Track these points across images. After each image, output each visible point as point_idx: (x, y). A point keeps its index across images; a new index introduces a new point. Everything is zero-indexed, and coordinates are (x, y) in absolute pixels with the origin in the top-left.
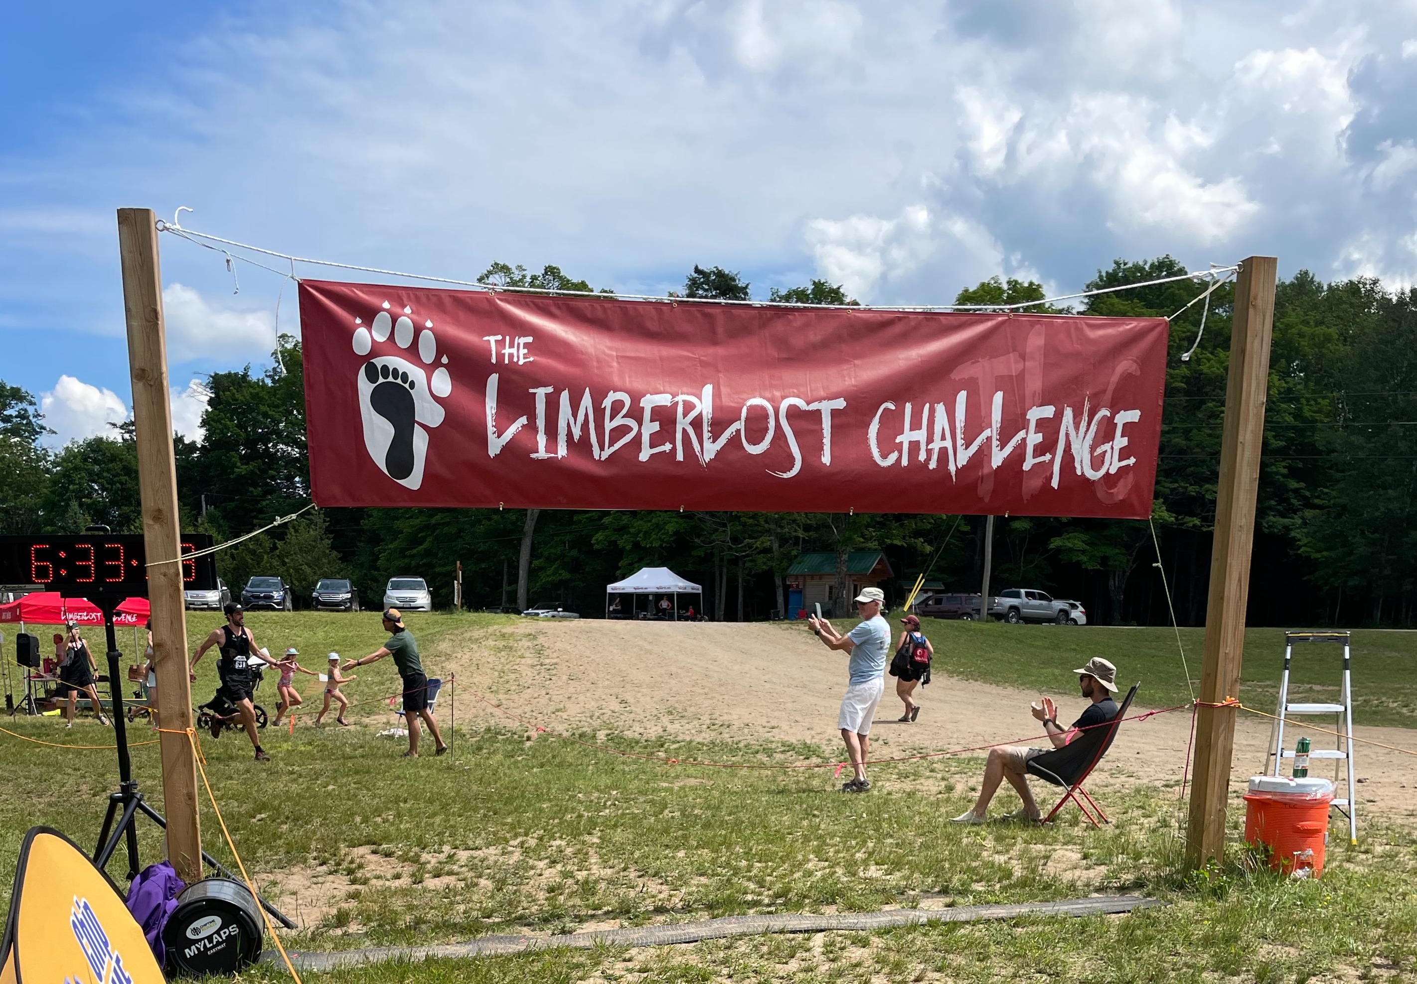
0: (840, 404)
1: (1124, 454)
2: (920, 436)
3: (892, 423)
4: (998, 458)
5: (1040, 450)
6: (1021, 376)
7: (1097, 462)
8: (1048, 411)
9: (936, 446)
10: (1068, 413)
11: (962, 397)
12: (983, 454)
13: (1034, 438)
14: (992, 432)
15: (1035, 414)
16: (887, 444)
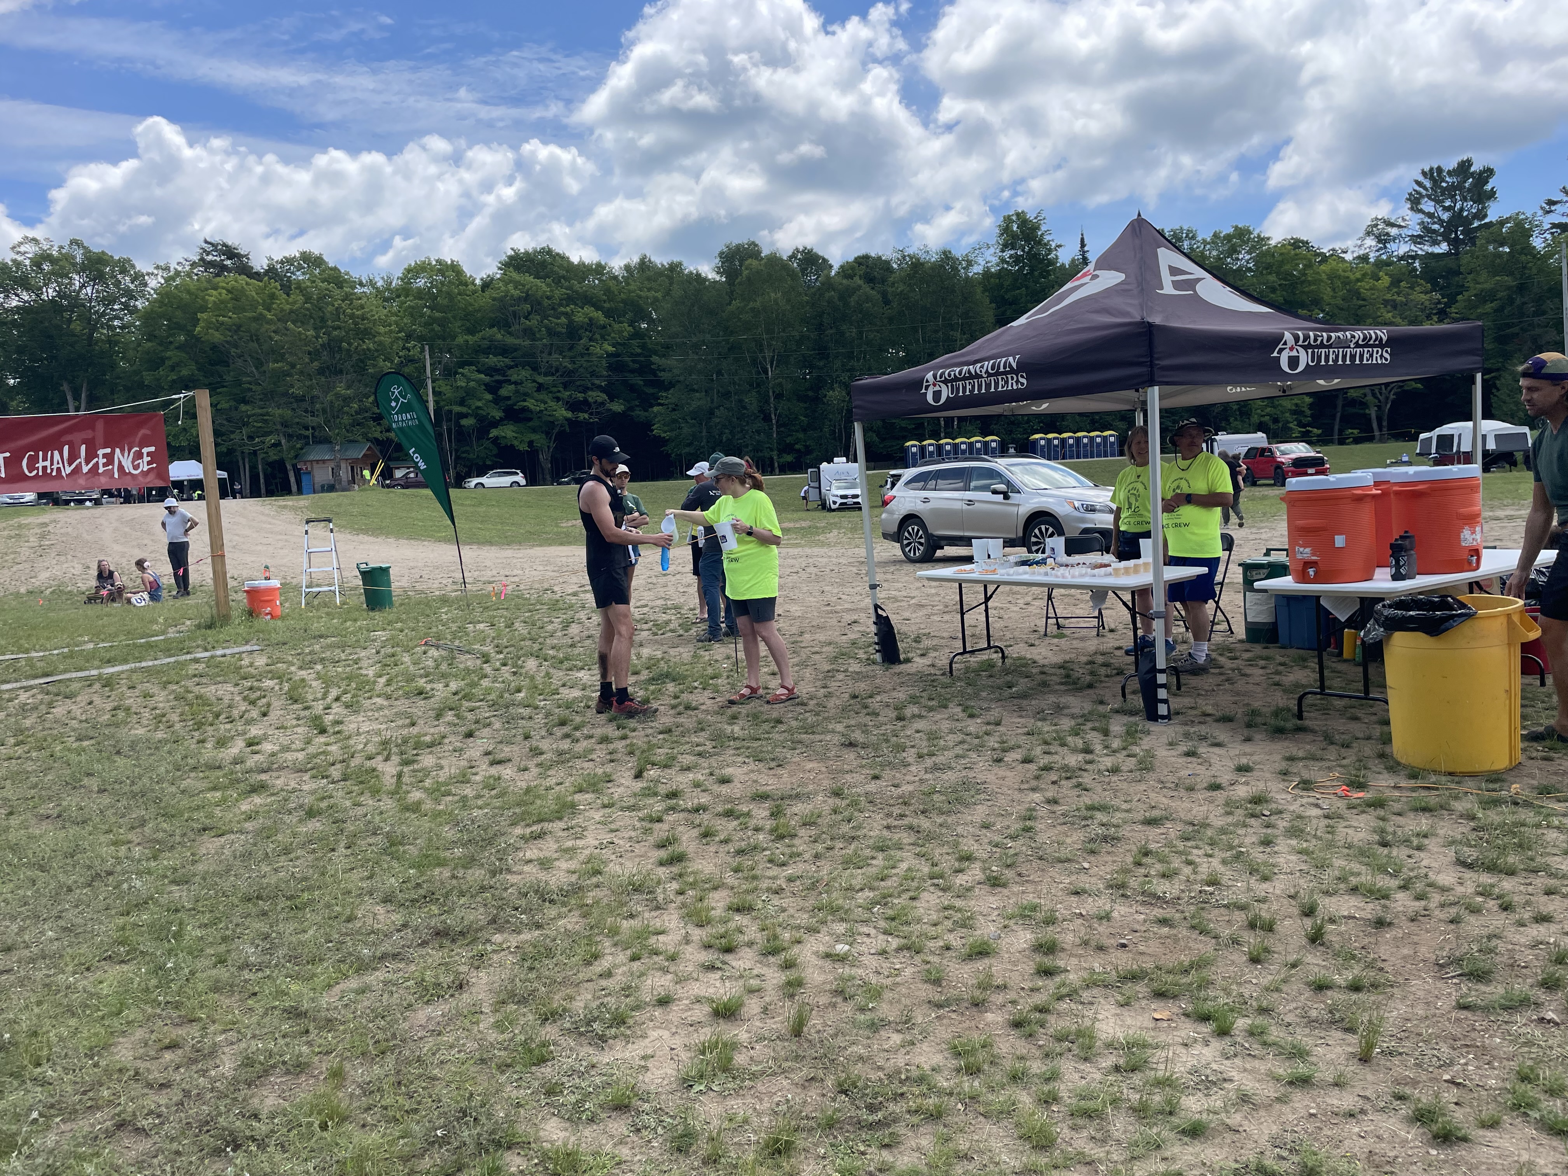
0: (8, 454)
1: (149, 463)
2: (48, 463)
3: (33, 461)
4: (85, 469)
5: (104, 465)
6: (94, 438)
7: (136, 467)
8: (108, 450)
9: (55, 467)
10: (118, 450)
11: (66, 448)
12: (78, 469)
13: (102, 461)
14: (82, 459)
15: (101, 452)
16: (31, 468)
